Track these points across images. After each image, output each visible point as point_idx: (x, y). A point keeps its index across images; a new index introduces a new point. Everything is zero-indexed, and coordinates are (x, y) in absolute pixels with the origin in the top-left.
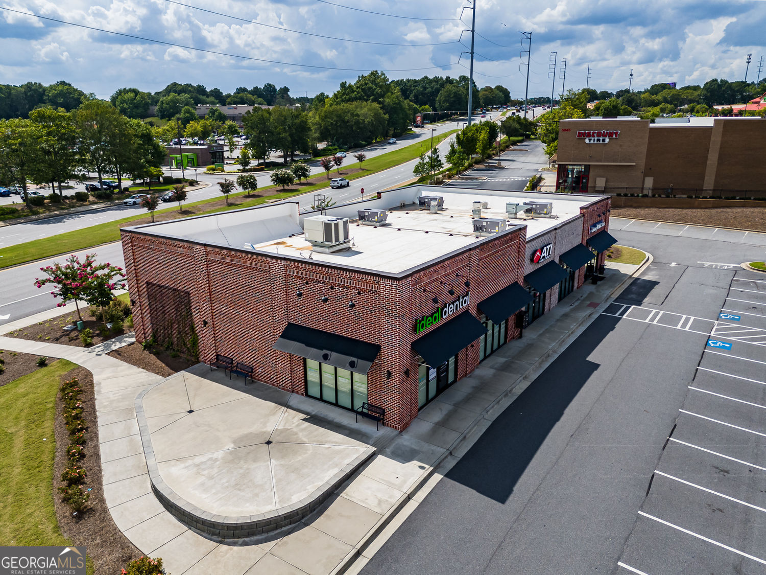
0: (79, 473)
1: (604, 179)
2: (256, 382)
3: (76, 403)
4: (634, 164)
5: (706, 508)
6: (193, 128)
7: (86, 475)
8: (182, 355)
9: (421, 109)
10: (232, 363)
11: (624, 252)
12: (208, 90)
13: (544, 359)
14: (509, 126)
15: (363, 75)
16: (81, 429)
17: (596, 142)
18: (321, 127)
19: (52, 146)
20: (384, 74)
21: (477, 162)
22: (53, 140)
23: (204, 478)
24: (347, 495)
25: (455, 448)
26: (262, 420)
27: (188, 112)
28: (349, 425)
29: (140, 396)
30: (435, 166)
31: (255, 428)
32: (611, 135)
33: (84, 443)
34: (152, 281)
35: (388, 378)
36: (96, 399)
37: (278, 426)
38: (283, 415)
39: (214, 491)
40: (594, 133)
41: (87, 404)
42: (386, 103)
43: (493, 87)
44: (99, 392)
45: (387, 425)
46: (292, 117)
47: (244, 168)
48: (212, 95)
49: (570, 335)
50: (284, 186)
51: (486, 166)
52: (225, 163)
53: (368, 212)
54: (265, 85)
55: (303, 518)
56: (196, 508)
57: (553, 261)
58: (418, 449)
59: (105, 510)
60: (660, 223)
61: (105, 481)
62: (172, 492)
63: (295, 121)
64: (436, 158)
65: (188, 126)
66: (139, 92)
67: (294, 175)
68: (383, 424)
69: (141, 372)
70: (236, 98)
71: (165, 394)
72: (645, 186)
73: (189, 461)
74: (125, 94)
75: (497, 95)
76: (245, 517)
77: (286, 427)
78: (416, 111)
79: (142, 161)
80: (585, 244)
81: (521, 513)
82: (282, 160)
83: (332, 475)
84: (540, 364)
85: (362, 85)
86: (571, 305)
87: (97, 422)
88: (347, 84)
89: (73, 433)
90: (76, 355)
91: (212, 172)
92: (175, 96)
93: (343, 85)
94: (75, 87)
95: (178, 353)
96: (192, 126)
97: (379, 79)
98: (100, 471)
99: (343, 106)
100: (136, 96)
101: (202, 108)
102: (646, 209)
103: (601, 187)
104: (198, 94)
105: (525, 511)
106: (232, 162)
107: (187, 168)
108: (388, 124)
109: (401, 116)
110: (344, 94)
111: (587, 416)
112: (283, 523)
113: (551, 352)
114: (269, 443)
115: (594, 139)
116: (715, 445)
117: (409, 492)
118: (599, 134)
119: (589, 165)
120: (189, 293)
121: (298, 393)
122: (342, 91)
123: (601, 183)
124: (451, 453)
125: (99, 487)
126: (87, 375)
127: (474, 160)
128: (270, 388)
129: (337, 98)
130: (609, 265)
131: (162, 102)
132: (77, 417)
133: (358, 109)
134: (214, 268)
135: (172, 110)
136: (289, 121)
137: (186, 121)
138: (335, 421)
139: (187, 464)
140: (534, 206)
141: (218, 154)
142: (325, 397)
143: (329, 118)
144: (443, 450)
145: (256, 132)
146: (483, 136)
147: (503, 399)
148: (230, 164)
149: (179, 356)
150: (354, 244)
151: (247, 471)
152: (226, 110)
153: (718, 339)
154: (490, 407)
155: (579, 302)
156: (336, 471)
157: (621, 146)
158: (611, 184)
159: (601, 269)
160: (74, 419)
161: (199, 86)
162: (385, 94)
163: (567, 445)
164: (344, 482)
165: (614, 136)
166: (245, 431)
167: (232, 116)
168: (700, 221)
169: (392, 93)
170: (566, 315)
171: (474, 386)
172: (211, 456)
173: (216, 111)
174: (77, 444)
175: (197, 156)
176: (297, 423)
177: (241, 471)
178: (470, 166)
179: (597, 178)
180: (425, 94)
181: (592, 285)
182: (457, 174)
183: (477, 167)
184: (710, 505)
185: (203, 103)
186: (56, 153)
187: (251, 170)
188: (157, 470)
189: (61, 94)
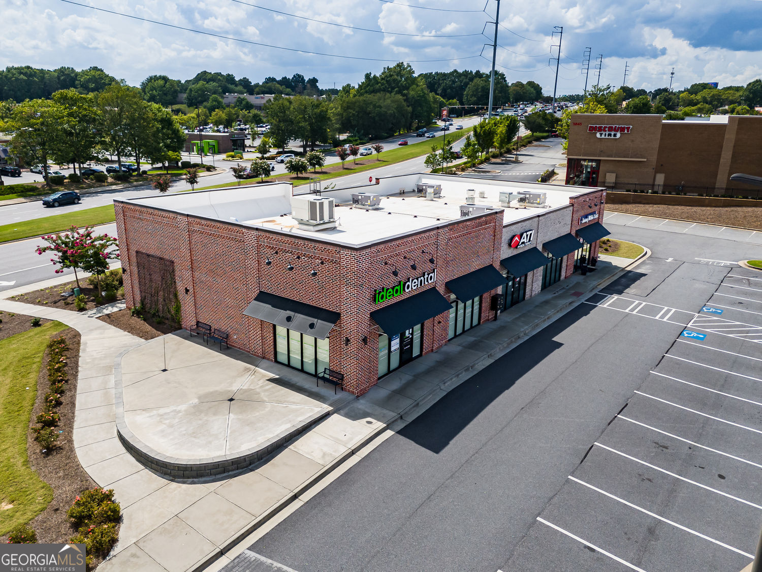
0: (52, 417)
1: (614, 175)
2: (231, 348)
3: (60, 358)
4: (645, 160)
5: (636, 477)
6: (218, 116)
7: (59, 419)
8: (166, 321)
9: (448, 103)
10: (210, 330)
11: (622, 246)
12: (237, 79)
13: (513, 340)
14: (533, 121)
15: (388, 67)
16: (62, 380)
17: (607, 137)
18: (342, 118)
19: (73, 127)
20: (410, 66)
21: (494, 156)
22: (74, 121)
23: (164, 426)
24: (295, 448)
25: (405, 413)
26: (230, 380)
27: (216, 100)
28: (309, 389)
29: (121, 355)
30: (448, 157)
31: (220, 388)
32: (622, 130)
33: (62, 392)
34: (141, 250)
35: (347, 345)
36: (80, 357)
37: (243, 386)
38: (250, 377)
39: (171, 437)
40: (605, 127)
41: (71, 360)
42: (410, 96)
43: (525, 83)
44: (84, 350)
45: (346, 390)
46: (313, 106)
47: (263, 156)
48: (241, 84)
49: (545, 320)
50: (297, 174)
51: (503, 160)
52: (246, 151)
53: (362, 196)
54: (294, 76)
55: (250, 465)
56: (152, 450)
57: (535, 248)
58: (371, 412)
59: (72, 450)
60: (668, 220)
61: (76, 425)
62: (133, 436)
63: (315, 110)
64: (449, 150)
65: (213, 113)
66: (168, 79)
67: (308, 163)
68: (342, 389)
69: (126, 335)
70: (265, 87)
71: (144, 354)
72: (656, 183)
73: (154, 411)
74: (155, 81)
75: (528, 91)
76: (195, 460)
77: (251, 388)
78: (442, 105)
79: (161, 145)
80: (574, 235)
81: (456, 471)
82: (301, 150)
83: (283, 429)
84: (509, 344)
85: (386, 76)
86: (555, 293)
87: (77, 376)
88: (372, 76)
89: (54, 383)
90: (69, 318)
91: (231, 158)
92: (203, 85)
93: (368, 76)
94: (107, 73)
95: (163, 320)
96: (217, 114)
97: (405, 71)
98: (73, 417)
99: (366, 97)
100: (166, 83)
101: (229, 96)
102: (655, 206)
103: (610, 183)
104: (227, 83)
105: (461, 470)
106: (253, 150)
107: (208, 154)
108: (411, 118)
109: (425, 109)
110: (368, 85)
111: (542, 392)
112: (230, 468)
113: (522, 334)
114: (231, 400)
115: (605, 134)
116: (661, 424)
117: (353, 448)
118: (610, 129)
119: (600, 160)
120: (173, 262)
121: (268, 359)
122: (366, 82)
123: (611, 178)
124: (401, 417)
125: (70, 430)
126: (76, 336)
127: (491, 154)
128: (243, 353)
129: (361, 89)
130: (603, 257)
131: (191, 90)
132: (58, 370)
133: (381, 101)
134: (196, 237)
135: (200, 98)
136: (309, 111)
137: (212, 109)
138: (297, 384)
139: (152, 414)
140: (528, 196)
141: (239, 142)
142: (293, 363)
143: (351, 109)
144: (394, 414)
145: (276, 120)
146: (501, 129)
147: (464, 373)
148: (250, 152)
149: (164, 323)
150: (340, 225)
151: (206, 423)
152: (253, 99)
153: (693, 330)
154: (449, 379)
155: (564, 290)
156: (288, 426)
157: (633, 141)
158: (622, 180)
159: (594, 261)
160: (56, 372)
161: (229, 75)
162: (410, 86)
163: (516, 416)
164: (295, 436)
165: (626, 132)
166: (211, 389)
167: (259, 105)
168: (709, 220)
169: (418, 86)
170: (546, 302)
171: (438, 360)
172: (175, 408)
173: (243, 100)
174: (56, 393)
175: (218, 143)
176: (261, 385)
177: (200, 422)
178: (487, 160)
179: (607, 174)
180: (453, 88)
181: (582, 276)
182: (470, 167)
183: (493, 160)
184: (640, 475)
185: (230, 92)
186: (78, 135)
187: (268, 158)
188: (124, 417)
189: (94, 80)
